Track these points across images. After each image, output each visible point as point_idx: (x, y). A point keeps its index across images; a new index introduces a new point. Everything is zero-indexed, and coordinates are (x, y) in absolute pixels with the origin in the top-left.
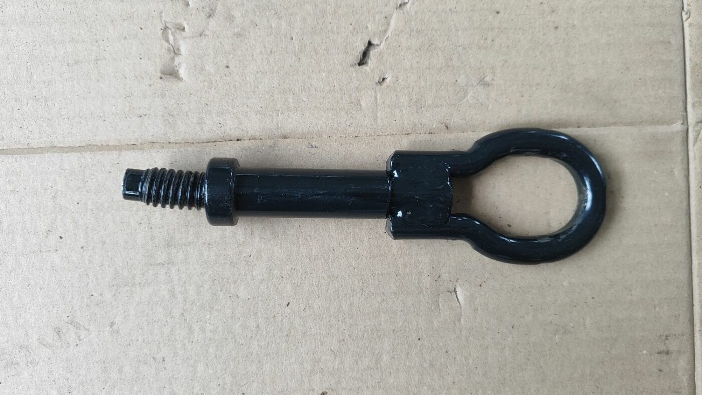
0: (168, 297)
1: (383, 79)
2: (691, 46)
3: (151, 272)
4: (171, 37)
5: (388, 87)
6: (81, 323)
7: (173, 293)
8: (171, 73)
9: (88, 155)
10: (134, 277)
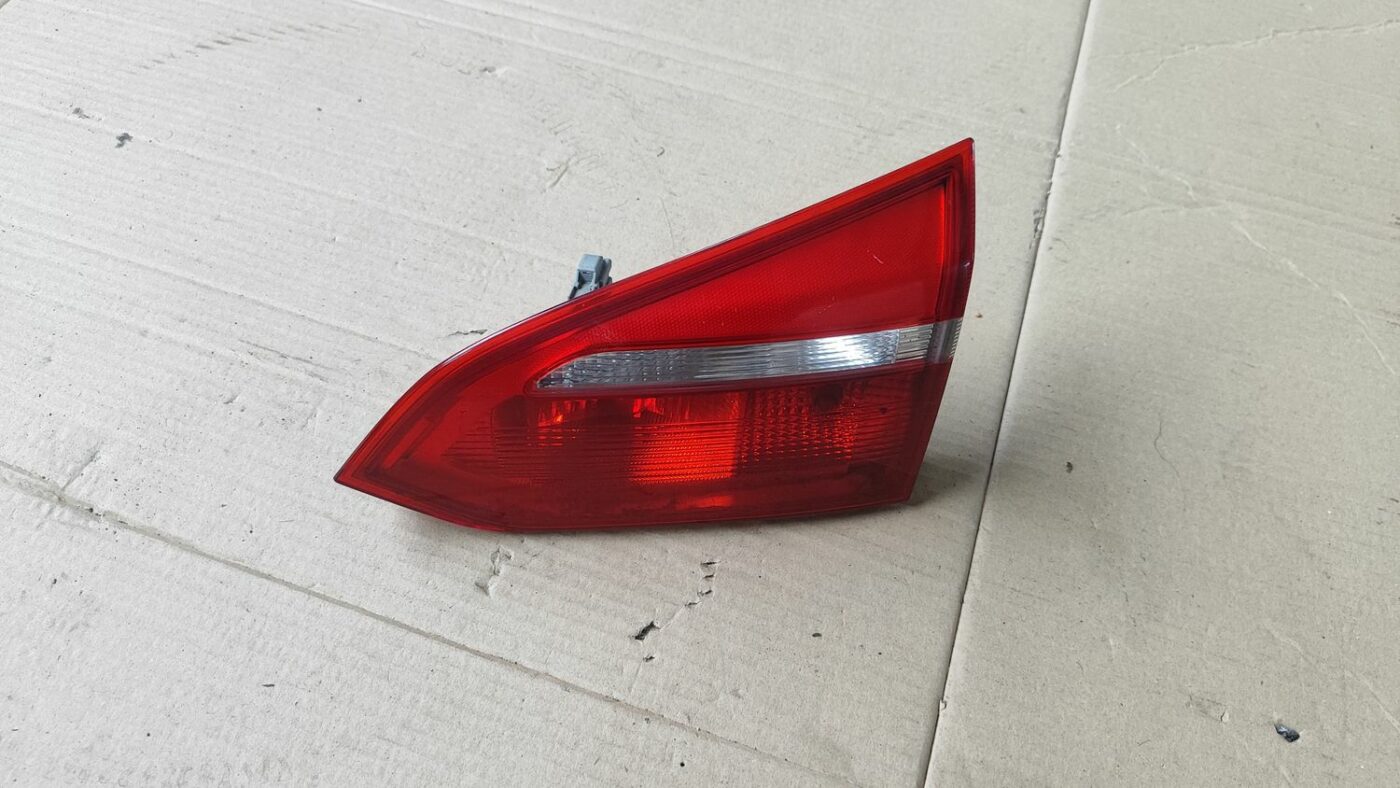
0: (376, 773)
1: (651, 658)
2: (940, 734)
3: (375, 743)
4: (497, 560)
5: (652, 665)
6: (290, 764)
7: (382, 771)
8: (483, 588)
9: (381, 624)
10: (358, 743)
